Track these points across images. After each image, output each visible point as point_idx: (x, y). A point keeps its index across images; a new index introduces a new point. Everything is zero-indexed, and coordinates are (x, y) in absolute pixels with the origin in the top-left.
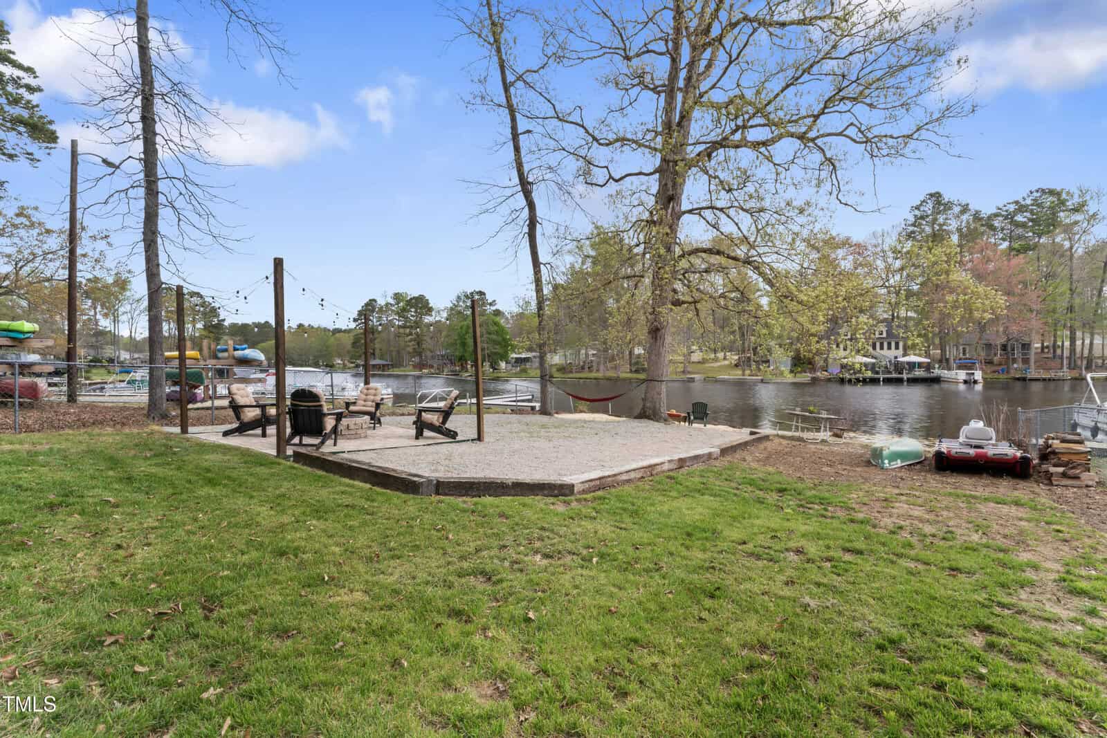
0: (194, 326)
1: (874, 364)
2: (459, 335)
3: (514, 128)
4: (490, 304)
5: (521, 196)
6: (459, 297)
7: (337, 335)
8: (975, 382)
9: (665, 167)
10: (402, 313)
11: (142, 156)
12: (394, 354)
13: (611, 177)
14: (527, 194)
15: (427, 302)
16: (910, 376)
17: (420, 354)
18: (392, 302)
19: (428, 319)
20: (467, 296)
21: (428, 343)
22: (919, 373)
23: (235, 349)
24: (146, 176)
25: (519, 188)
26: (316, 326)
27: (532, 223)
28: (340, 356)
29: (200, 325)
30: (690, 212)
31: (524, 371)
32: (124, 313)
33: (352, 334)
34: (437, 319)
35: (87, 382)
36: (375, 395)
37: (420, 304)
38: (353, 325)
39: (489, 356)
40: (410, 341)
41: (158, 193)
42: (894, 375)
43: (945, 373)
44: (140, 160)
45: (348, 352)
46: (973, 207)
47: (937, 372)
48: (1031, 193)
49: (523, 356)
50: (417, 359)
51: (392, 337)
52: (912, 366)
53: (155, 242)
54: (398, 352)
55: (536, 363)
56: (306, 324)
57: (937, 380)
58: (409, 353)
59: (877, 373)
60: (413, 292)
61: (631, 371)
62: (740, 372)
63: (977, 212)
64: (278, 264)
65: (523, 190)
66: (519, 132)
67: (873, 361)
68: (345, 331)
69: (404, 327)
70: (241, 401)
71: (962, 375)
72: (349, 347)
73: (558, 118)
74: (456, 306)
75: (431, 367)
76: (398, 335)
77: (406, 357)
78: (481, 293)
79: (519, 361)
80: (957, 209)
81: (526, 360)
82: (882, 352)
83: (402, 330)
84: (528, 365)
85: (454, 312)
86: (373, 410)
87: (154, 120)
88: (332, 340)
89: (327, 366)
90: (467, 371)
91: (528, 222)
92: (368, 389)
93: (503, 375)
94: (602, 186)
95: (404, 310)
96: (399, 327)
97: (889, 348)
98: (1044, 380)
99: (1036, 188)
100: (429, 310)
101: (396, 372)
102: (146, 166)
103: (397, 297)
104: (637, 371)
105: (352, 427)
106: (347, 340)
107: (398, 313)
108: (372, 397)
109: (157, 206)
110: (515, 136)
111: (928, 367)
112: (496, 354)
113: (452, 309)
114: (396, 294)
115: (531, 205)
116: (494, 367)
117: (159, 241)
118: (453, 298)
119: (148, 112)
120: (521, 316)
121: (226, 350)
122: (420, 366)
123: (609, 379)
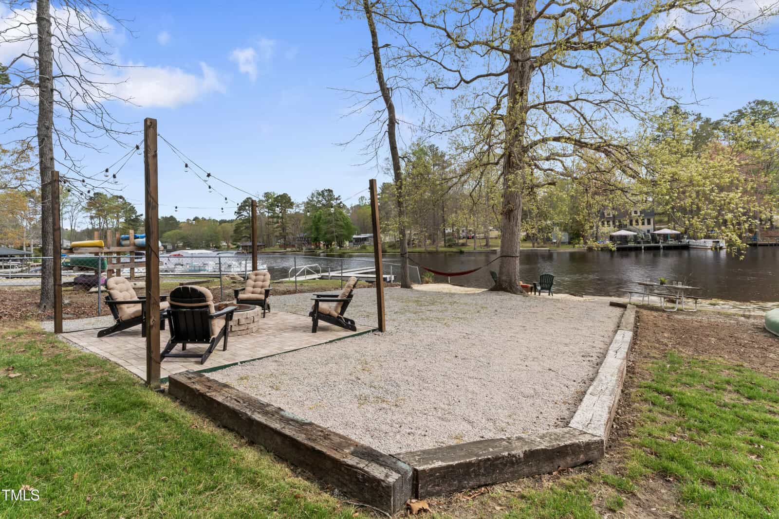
0: (118, 221)
1: (635, 236)
2: (314, 221)
3: (375, 42)
4: (337, 199)
5: (382, 99)
6: (313, 194)
7: (223, 225)
8: (721, 248)
9: (514, 66)
10: (271, 207)
11: (37, 55)
12: (265, 237)
13: (462, 80)
14: (387, 99)
15: (289, 199)
16: (665, 245)
17: (285, 238)
18: (264, 199)
19: (290, 211)
20: (319, 194)
21: (290, 229)
22: (672, 242)
23: (136, 238)
24: (41, 73)
25: (380, 93)
26: (207, 218)
27: (392, 122)
28: (226, 240)
29: (122, 220)
30: (535, 107)
31: (364, 248)
32: (66, 212)
33: (234, 224)
34: (297, 210)
35: (36, 264)
36: (264, 281)
37: (284, 201)
38: (234, 217)
39: (337, 237)
40: (277, 228)
41: (52, 90)
42: (652, 244)
43: (693, 242)
44: (35, 58)
45: (232, 237)
46: (704, 116)
47: (685, 241)
48: (750, 103)
49: (362, 236)
50: (282, 241)
51: (263, 225)
52: (666, 237)
53: (50, 137)
54: (268, 236)
55: (371, 242)
56: (200, 218)
57: (687, 247)
58: (276, 236)
59: (639, 243)
60: (279, 192)
61: (445, 246)
62: (531, 245)
63: (708, 120)
64: (150, 126)
65: (383, 95)
66: (379, 46)
67: (636, 234)
68: (229, 222)
69: (272, 217)
70: (119, 296)
71: (710, 243)
72: (232, 233)
73: (423, 22)
74: (311, 201)
75: (294, 246)
76: (268, 224)
77: (274, 240)
78: (330, 191)
79: (358, 241)
80: (691, 118)
81: (365, 239)
82: (638, 227)
83: (271, 220)
84: (366, 243)
85: (309, 205)
86: (262, 297)
87: (48, 21)
88: (219, 228)
89: (215, 247)
90: (320, 249)
91: (387, 122)
92: (256, 275)
93: (348, 251)
94: (453, 89)
95: (272, 205)
96: (269, 217)
97: (643, 224)
98: (771, 245)
99: (754, 100)
100: (291, 205)
101: (267, 250)
102: (41, 65)
103: (267, 195)
104: (450, 246)
105: (243, 321)
106: (231, 229)
107: (267, 207)
108: (260, 283)
109: (51, 103)
110: (376, 49)
111: (678, 237)
112: (341, 235)
113: (308, 203)
114: (266, 194)
115: (390, 108)
116: (340, 245)
117: (54, 136)
118: (309, 195)
119: (43, 13)
120: (358, 207)
121: (128, 239)
122: (285, 246)
123: (430, 253)
